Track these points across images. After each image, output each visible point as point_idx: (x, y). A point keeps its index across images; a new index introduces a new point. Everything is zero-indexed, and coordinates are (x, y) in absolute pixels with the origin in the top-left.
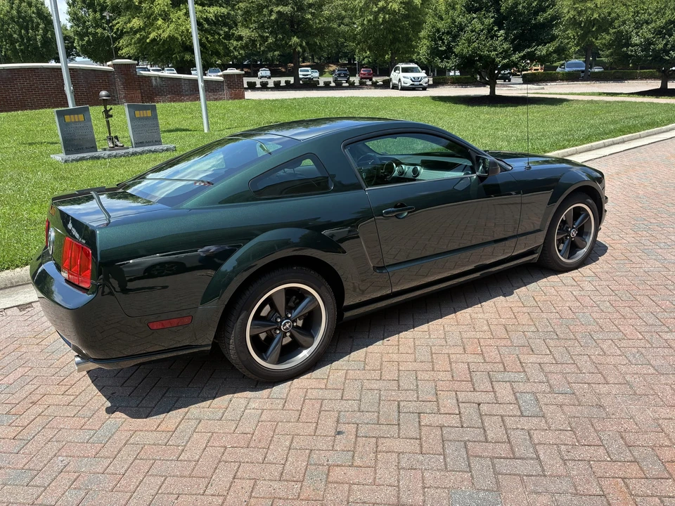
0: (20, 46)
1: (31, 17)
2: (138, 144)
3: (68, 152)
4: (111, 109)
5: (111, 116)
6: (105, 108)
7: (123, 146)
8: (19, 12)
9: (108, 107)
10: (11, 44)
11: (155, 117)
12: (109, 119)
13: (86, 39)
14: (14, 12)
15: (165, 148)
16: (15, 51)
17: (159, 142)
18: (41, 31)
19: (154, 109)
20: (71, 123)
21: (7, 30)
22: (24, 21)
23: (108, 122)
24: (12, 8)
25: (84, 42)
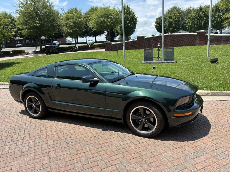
0: (196, 26)
1: (202, 16)
2: (165, 60)
3: (145, 61)
4: (160, 49)
5: (160, 51)
6: (159, 49)
7: (160, 60)
8: (199, 15)
9: (159, 48)
10: (194, 25)
11: (173, 52)
12: (159, 52)
13: (214, 22)
14: (197, 15)
15: (172, 62)
16: (195, 27)
17: (173, 59)
18: (204, 21)
19: (173, 49)
20: (147, 52)
21: (194, 21)
22: (200, 18)
23: (159, 53)
24: (197, 14)
25: (213, 23)
